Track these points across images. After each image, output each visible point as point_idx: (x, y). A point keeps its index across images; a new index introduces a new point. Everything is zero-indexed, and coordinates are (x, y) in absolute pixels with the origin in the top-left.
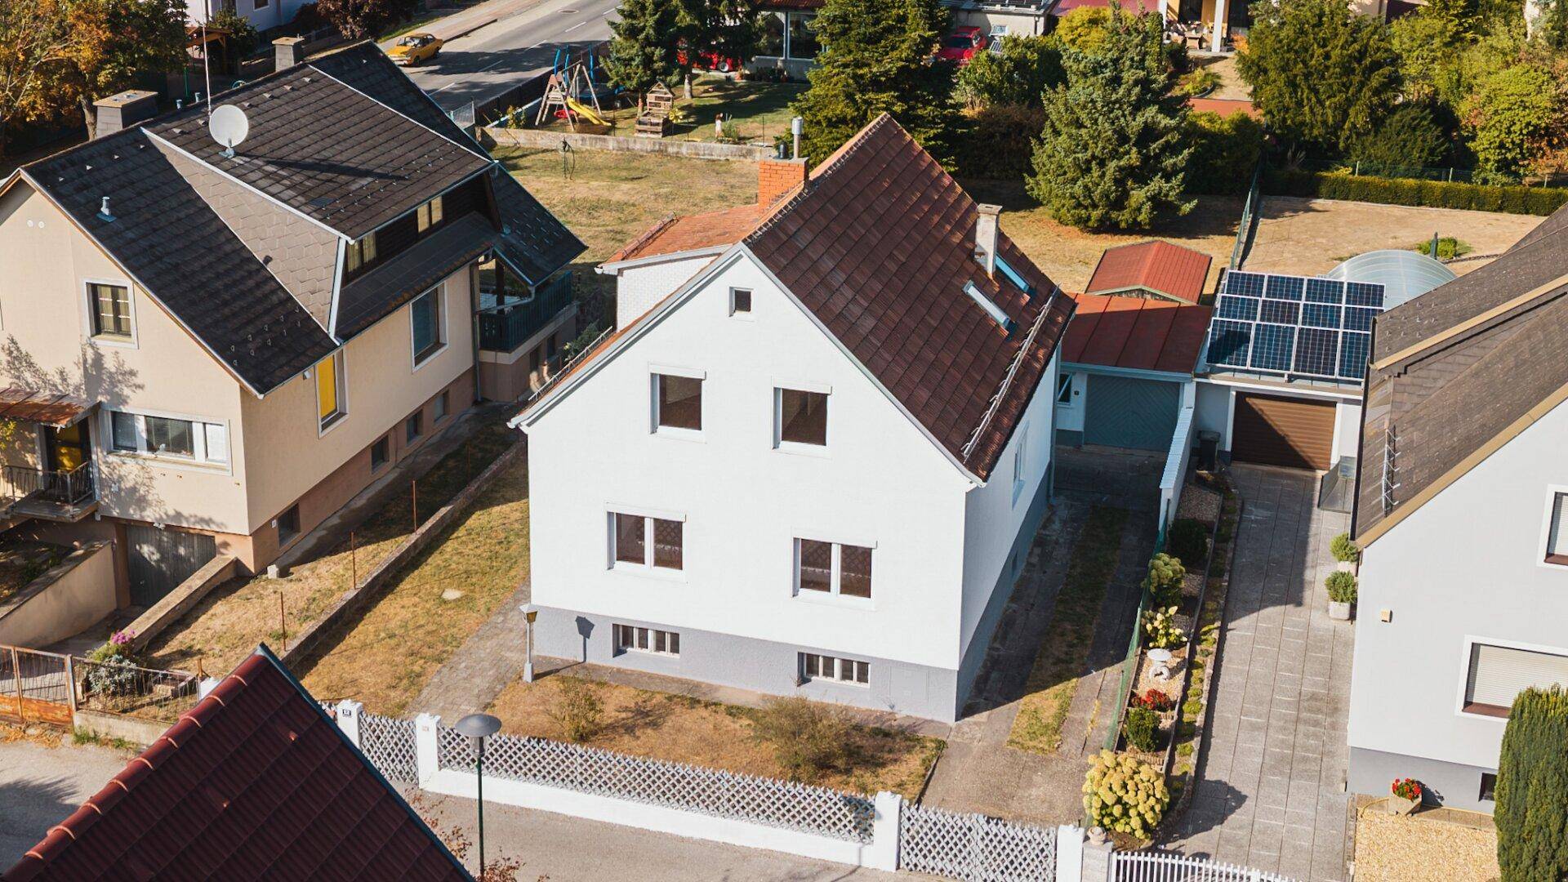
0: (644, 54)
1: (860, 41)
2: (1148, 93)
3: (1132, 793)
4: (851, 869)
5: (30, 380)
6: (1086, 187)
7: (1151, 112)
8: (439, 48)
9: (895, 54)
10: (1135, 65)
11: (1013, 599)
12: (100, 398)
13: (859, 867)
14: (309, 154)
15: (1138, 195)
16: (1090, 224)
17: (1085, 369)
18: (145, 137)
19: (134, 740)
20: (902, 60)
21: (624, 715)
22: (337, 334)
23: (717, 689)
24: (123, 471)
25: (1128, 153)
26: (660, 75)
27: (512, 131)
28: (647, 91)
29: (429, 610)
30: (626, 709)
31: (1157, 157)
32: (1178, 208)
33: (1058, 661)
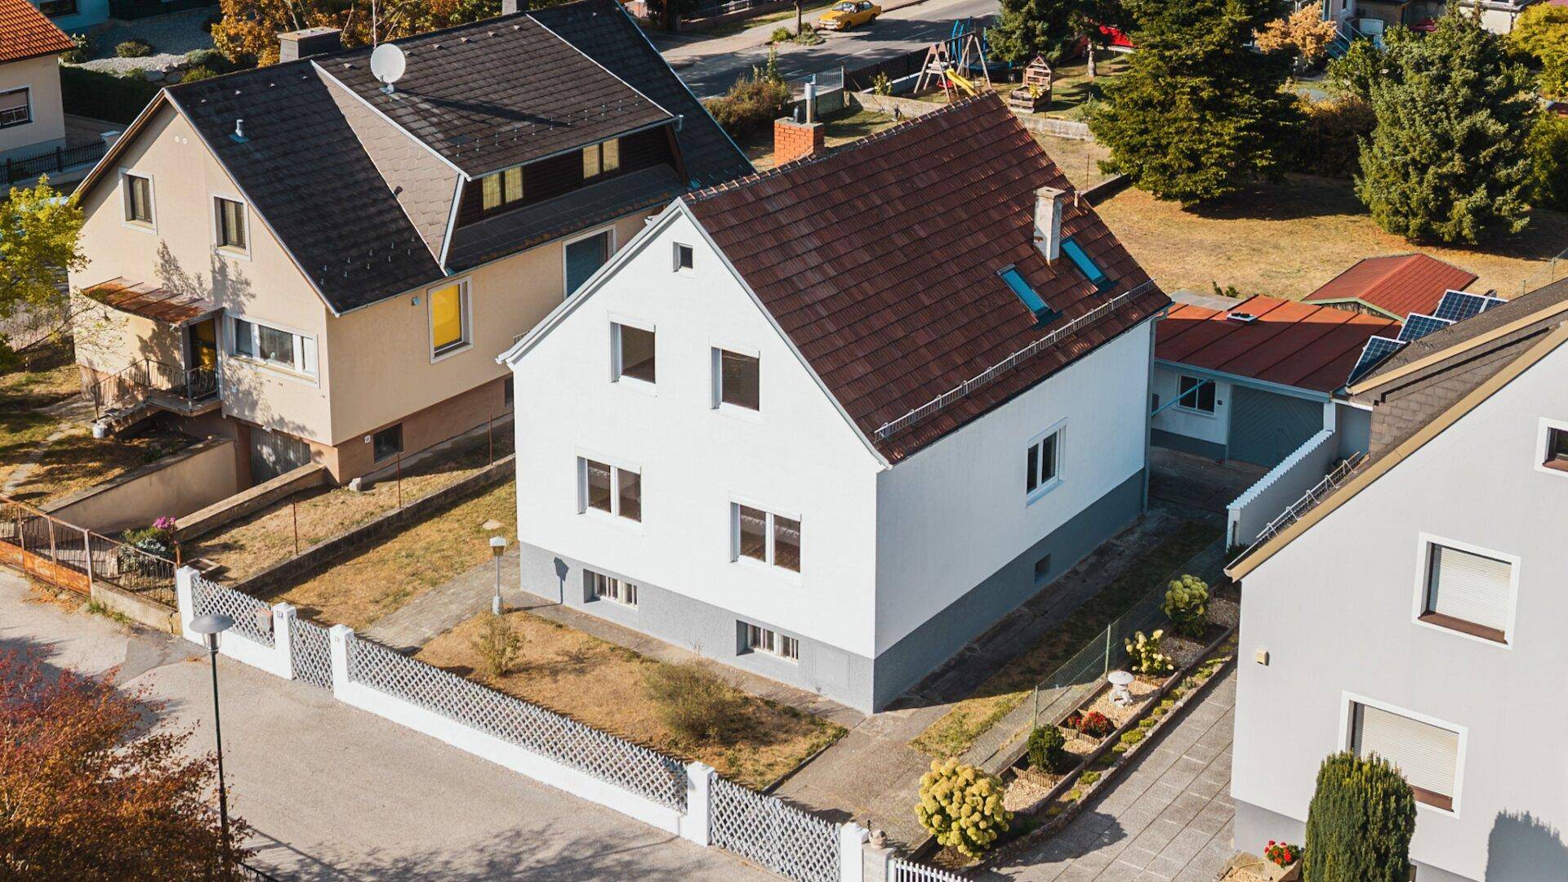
0: (1026, 27)
1: (1173, 23)
2: (1478, 96)
3: (955, 805)
4: (668, 837)
5: (177, 283)
6: (1403, 193)
7: (1483, 115)
8: (875, 15)
9: (1207, 38)
10: (1466, 64)
11: (1028, 604)
12: (225, 305)
13: (678, 836)
14: (477, 96)
15: (1461, 206)
16: (1410, 233)
17: (1232, 380)
18: (313, 69)
19: (131, 616)
20: (1214, 44)
21: (559, 659)
22: (447, 265)
23: (662, 645)
24: (241, 374)
25: (1451, 159)
26: (1042, 49)
27: (879, 97)
28: (1027, 65)
29: (460, 536)
30: (567, 653)
31: (1490, 167)
32: (1511, 225)
33: (1030, 671)
